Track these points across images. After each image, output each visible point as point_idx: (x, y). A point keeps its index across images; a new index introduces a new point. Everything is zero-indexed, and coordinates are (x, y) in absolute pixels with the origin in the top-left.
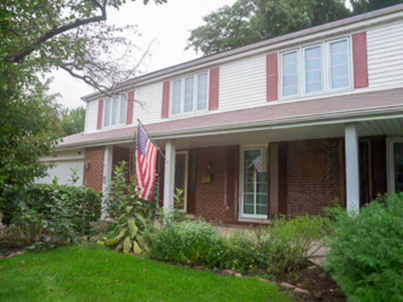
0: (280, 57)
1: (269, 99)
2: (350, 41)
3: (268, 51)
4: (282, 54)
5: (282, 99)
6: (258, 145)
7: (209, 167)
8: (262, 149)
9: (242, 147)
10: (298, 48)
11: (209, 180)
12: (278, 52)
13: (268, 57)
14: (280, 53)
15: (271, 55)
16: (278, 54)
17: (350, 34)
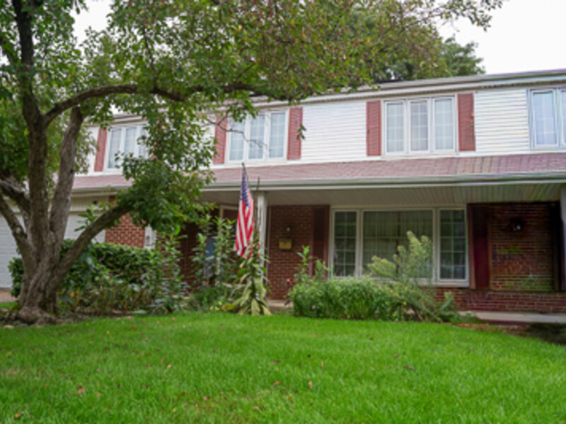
0: (384, 106)
1: (369, 154)
2: (455, 100)
3: (369, 97)
4: (386, 103)
5: (387, 155)
6: (354, 206)
7: (288, 229)
8: (358, 212)
9: (332, 207)
10: (405, 99)
11: (288, 246)
12: (382, 100)
13: (369, 104)
14: (385, 101)
15: (372, 103)
16: (382, 103)
17: (456, 94)
